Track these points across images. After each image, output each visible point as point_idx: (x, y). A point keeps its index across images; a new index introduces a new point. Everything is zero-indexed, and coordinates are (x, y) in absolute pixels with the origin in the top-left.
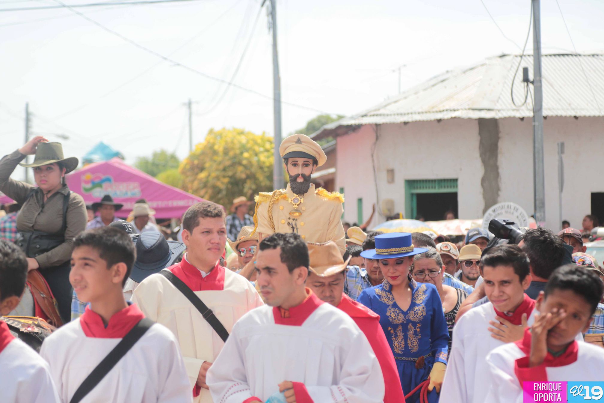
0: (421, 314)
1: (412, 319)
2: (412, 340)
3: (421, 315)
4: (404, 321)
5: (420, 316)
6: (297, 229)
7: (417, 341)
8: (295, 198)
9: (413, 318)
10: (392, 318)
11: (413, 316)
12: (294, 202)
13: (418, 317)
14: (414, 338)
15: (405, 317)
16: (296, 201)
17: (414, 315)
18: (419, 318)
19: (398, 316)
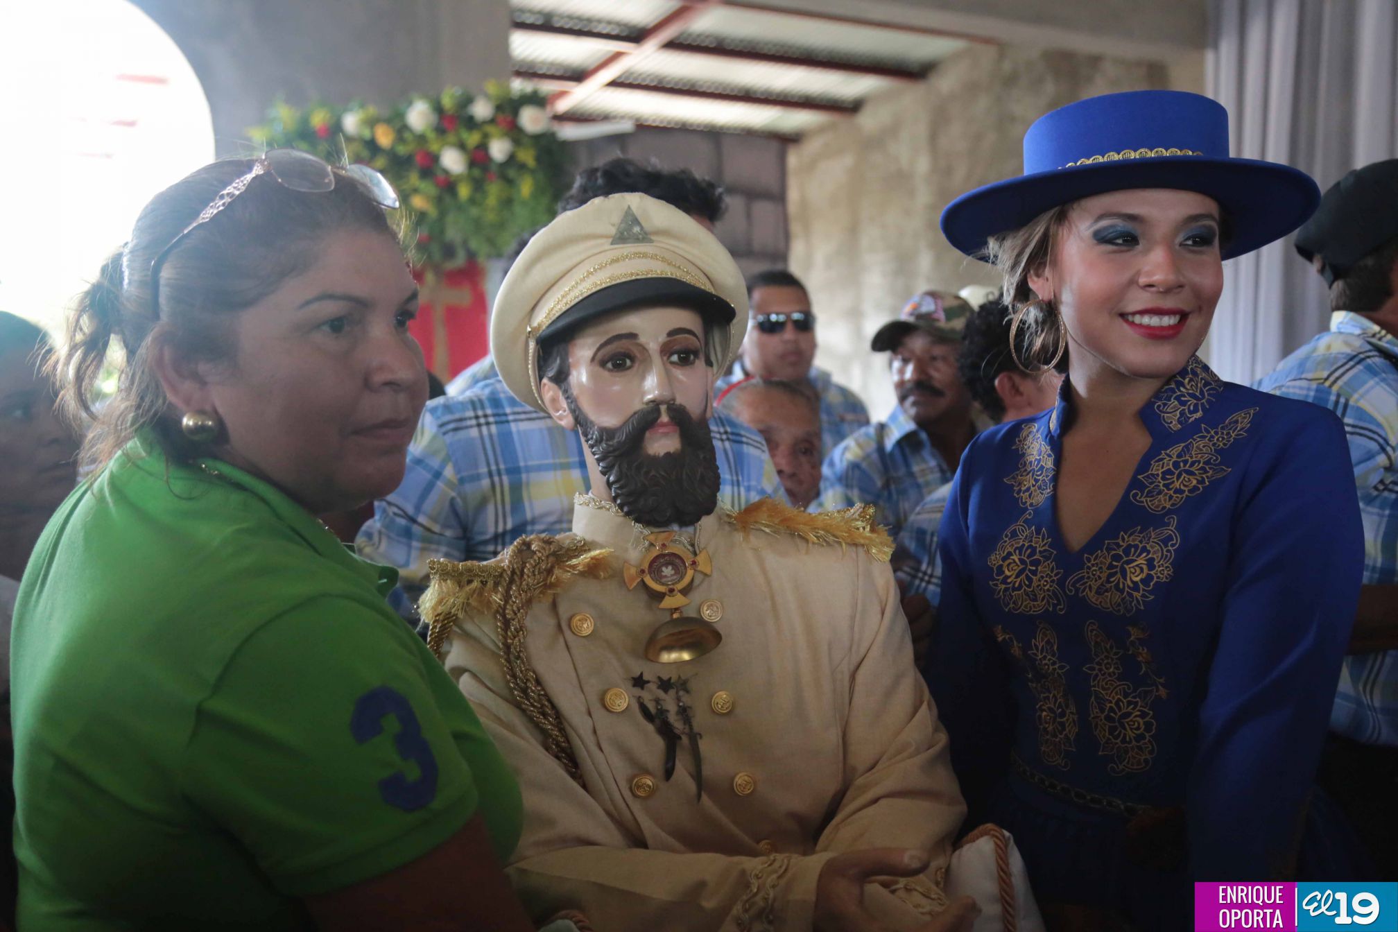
0: (1143, 576)
1: (1092, 597)
2: (1111, 709)
3: (1142, 580)
4: (1055, 606)
5: (1135, 583)
6: (694, 737)
7: (1143, 715)
8: (657, 557)
9: (1098, 593)
10: (1004, 581)
11: (1099, 582)
12: (658, 578)
13: (1122, 591)
14: (1126, 695)
15: (1061, 583)
16: (668, 571)
17: (1104, 576)
18: (1130, 595)
19: (1034, 573)
